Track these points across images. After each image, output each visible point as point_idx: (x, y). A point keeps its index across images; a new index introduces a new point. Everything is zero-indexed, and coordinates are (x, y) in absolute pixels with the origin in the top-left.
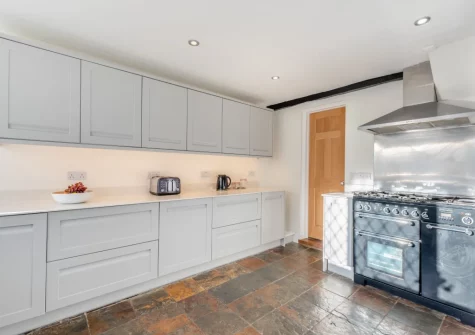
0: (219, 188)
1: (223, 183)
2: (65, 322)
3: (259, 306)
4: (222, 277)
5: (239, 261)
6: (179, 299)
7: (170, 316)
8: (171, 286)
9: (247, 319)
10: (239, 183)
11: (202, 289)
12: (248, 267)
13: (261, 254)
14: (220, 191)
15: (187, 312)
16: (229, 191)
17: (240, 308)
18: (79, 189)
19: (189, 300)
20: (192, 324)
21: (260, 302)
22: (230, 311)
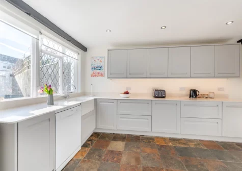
0: (190, 97)
1: (194, 94)
2: (122, 134)
3: (199, 167)
4: (185, 144)
5: (201, 141)
6: (158, 144)
7: (151, 148)
8: (157, 138)
9: (187, 168)
10: (207, 95)
11: (171, 144)
12: (205, 145)
13: (222, 142)
14: (192, 98)
15: (159, 149)
16: (197, 99)
17: (186, 161)
18: (127, 93)
19: (162, 146)
20: (158, 155)
21: (202, 165)
22: (180, 159)
